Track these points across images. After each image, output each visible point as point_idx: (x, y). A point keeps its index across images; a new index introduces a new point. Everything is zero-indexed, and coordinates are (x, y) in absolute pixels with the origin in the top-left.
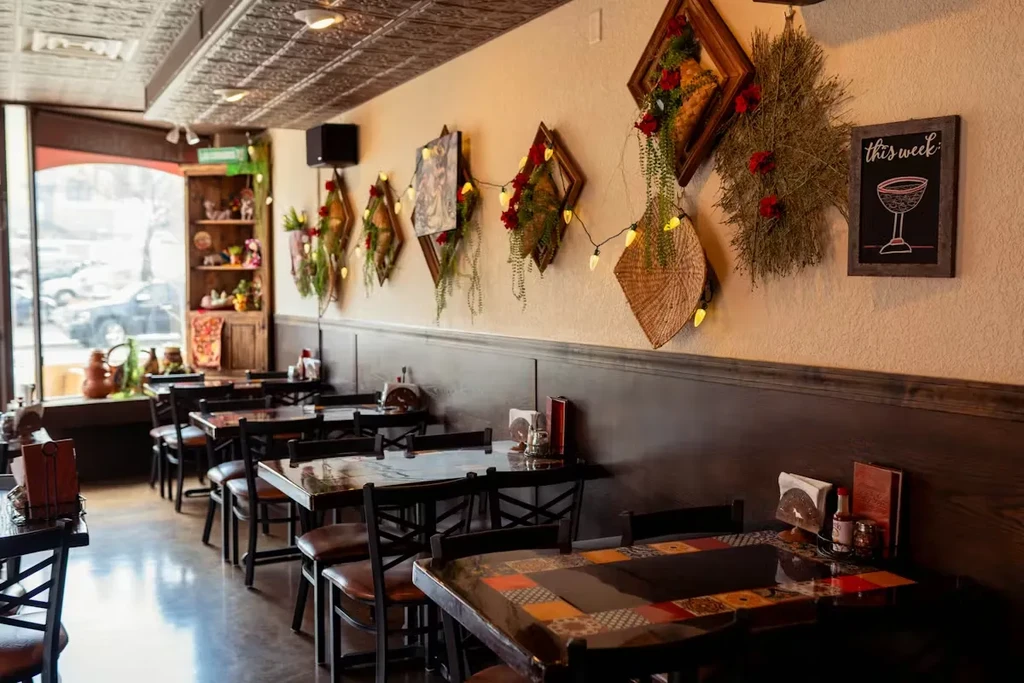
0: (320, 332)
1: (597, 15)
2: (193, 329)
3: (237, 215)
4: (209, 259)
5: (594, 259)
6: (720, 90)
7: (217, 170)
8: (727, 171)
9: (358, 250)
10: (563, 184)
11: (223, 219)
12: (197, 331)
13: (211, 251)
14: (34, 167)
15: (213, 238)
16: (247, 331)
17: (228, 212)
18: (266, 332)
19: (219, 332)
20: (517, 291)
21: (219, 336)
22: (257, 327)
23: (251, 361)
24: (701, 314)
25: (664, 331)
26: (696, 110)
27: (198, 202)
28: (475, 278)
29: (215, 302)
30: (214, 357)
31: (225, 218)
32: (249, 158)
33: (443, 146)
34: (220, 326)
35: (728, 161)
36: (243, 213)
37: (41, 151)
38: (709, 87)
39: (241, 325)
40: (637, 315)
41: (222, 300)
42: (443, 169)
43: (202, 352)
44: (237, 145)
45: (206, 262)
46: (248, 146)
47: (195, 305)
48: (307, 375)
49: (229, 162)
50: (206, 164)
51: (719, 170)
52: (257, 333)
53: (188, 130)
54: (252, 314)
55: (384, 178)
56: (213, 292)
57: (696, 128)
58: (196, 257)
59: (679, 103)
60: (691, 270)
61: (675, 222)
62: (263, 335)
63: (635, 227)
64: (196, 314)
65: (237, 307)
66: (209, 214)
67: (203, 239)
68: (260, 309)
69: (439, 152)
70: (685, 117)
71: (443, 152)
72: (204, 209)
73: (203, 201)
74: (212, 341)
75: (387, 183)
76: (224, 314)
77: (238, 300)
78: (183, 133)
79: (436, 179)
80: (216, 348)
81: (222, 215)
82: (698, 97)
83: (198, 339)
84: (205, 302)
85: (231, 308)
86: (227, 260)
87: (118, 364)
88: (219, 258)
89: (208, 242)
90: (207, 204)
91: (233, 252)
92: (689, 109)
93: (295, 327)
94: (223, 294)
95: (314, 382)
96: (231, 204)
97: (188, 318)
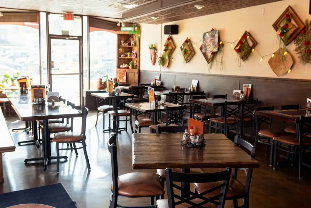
0: (160, 74)
1: (263, 10)
2: (118, 73)
3: (130, 44)
4: (122, 56)
5: (261, 59)
6: (298, 29)
7: (126, 33)
8: (297, 43)
9: (178, 55)
10: (251, 44)
11: (126, 45)
12: (119, 74)
13: (122, 53)
14: (89, 31)
15: (123, 50)
16: (133, 74)
17: (127, 44)
18: (138, 74)
19: (126, 74)
20: (239, 65)
21: (126, 75)
22: (136, 73)
23: (134, 81)
24: (290, 70)
25: (281, 73)
26: (292, 32)
27: (120, 41)
28: (222, 62)
29: (124, 67)
30: (124, 80)
31: (127, 45)
32: (135, 31)
33: (213, 33)
34: (126, 73)
35: (297, 42)
36: (131, 44)
37: (91, 28)
38: (294, 29)
39: (131, 72)
40: (273, 71)
41: (126, 66)
42: (213, 38)
43: (121, 79)
44: (132, 27)
45: (121, 56)
46: (135, 27)
47: (119, 67)
48: (157, 84)
49: (130, 31)
50: (123, 31)
51: (295, 44)
52: (135, 74)
53: (122, 23)
54: (134, 70)
55: (189, 38)
56: (124, 64)
57: (291, 36)
58: (119, 55)
59: (289, 31)
60: (287, 62)
61: (286, 53)
62: (137, 75)
63: (274, 53)
64: (119, 69)
65: (130, 68)
66: (122, 44)
67: (120, 50)
68: (136, 68)
69: (212, 34)
70: (289, 34)
71: (213, 34)
72: (121, 43)
73: (121, 41)
74: (123, 76)
75: (189, 40)
76: (127, 70)
77: (130, 66)
78: (121, 24)
79: (210, 40)
80: (125, 78)
81: (126, 44)
82: (292, 30)
83: (120, 76)
84: (121, 66)
85: (128, 68)
86: (127, 56)
87: (104, 81)
88: (125, 56)
89: (122, 51)
90: (122, 42)
91: (128, 54)
92: (290, 32)
93: (148, 73)
94: (126, 64)
95: (159, 86)
96: (127, 41)
97: (117, 70)
